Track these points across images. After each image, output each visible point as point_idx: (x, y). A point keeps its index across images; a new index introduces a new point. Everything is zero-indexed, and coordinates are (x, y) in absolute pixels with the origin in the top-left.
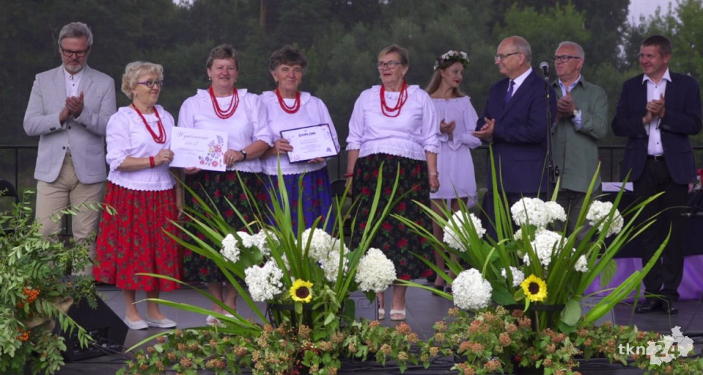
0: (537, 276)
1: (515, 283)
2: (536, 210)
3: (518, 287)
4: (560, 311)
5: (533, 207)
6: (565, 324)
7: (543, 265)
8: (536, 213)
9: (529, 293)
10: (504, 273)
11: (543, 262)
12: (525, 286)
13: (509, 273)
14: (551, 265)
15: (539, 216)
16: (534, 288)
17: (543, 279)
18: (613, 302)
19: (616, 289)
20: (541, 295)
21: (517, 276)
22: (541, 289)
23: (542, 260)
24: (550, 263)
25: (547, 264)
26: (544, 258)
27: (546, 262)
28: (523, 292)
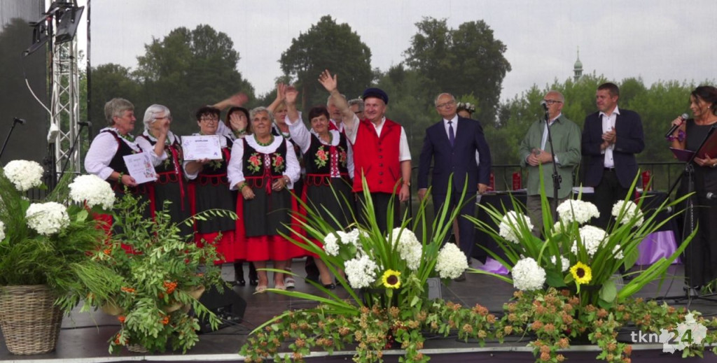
0: (583, 263)
1: (564, 268)
2: (580, 209)
3: (567, 272)
4: (599, 289)
5: (578, 208)
6: (604, 301)
7: (590, 255)
8: (581, 212)
9: (578, 277)
10: (554, 260)
11: (589, 252)
12: (573, 270)
13: (559, 261)
14: (596, 254)
15: (583, 214)
16: (581, 273)
17: (589, 266)
18: (642, 282)
19: (645, 271)
20: (587, 278)
21: (565, 263)
22: (586, 274)
23: (588, 250)
24: (595, 253)
25: (593, 253)
26: (590, 248)
27: (592, 251)
28: (572, 276)
